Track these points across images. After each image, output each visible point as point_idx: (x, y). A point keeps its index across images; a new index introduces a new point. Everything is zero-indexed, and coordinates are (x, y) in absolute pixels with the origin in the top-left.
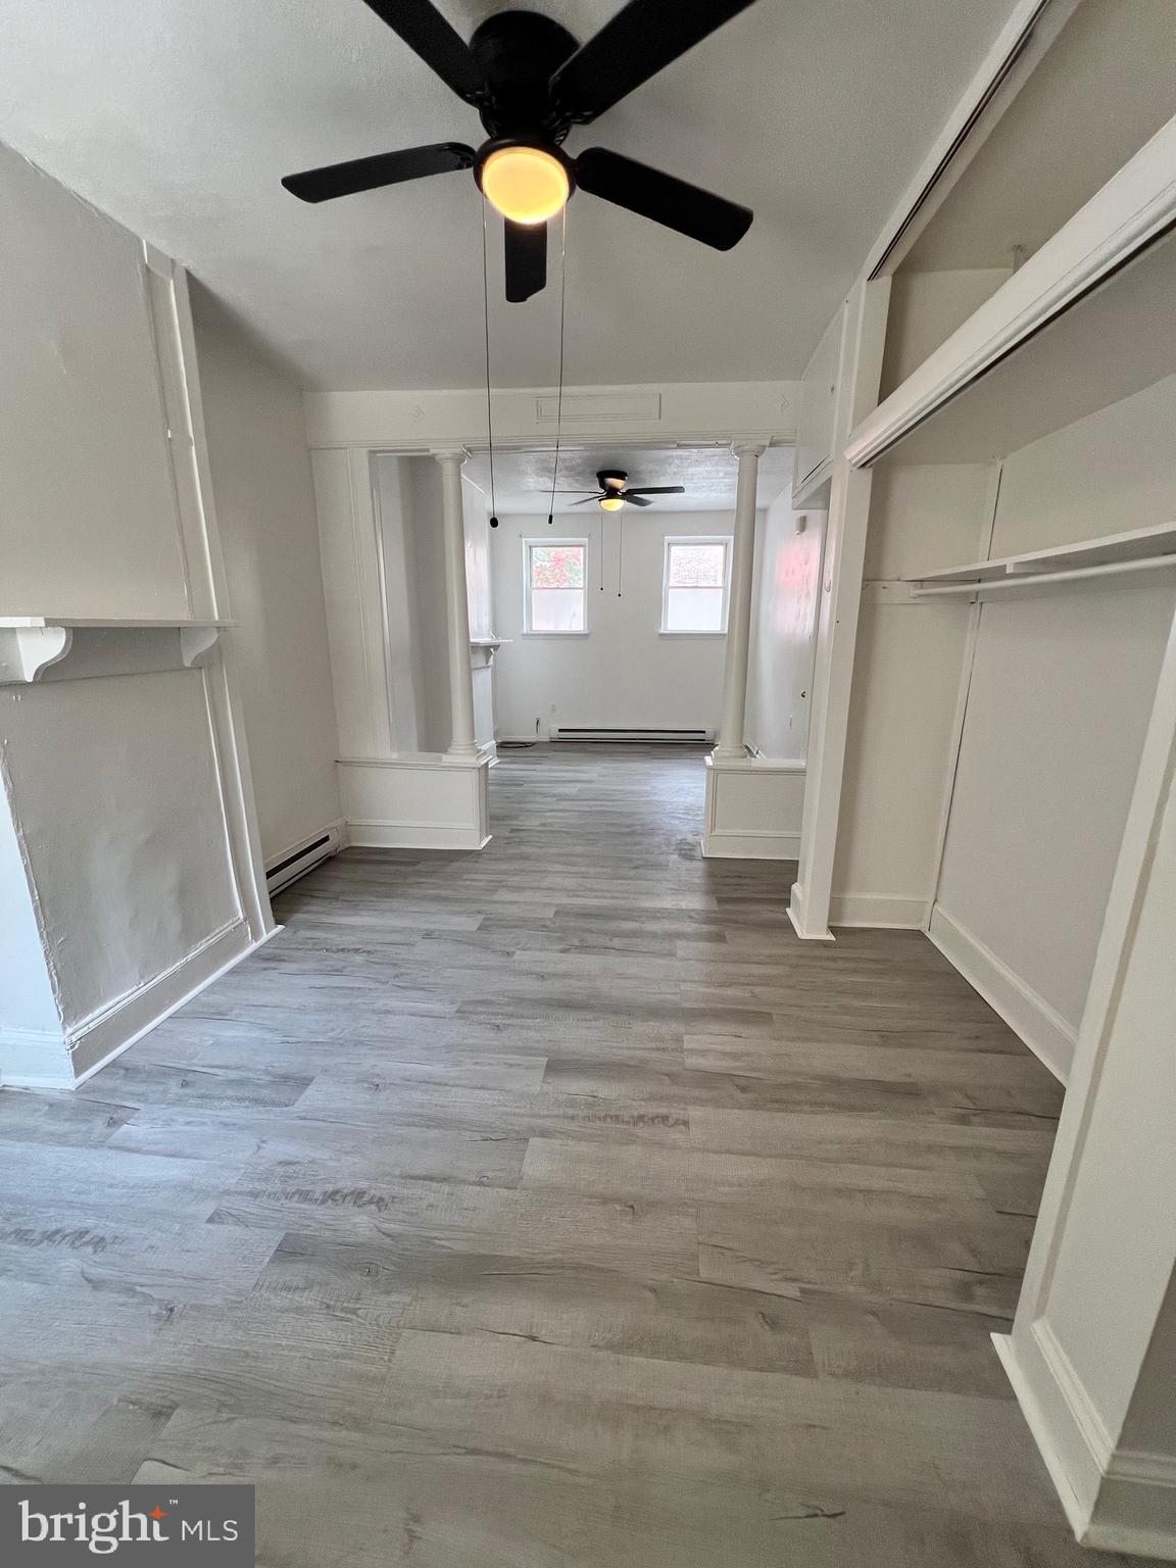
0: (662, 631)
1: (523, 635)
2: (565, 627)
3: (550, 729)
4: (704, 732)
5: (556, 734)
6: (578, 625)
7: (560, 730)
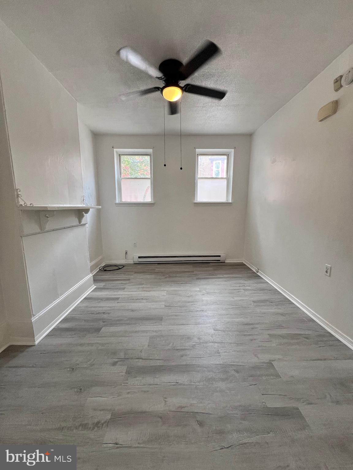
0: (195, 202)
1: (116, 204)
2: (140, 200)
3: (134, 256)
4: (220, 256)
5: (137, 260)
6: (148, 199)
7: (139, 257)
